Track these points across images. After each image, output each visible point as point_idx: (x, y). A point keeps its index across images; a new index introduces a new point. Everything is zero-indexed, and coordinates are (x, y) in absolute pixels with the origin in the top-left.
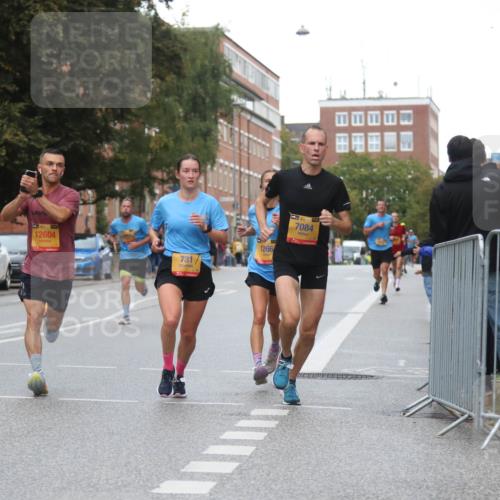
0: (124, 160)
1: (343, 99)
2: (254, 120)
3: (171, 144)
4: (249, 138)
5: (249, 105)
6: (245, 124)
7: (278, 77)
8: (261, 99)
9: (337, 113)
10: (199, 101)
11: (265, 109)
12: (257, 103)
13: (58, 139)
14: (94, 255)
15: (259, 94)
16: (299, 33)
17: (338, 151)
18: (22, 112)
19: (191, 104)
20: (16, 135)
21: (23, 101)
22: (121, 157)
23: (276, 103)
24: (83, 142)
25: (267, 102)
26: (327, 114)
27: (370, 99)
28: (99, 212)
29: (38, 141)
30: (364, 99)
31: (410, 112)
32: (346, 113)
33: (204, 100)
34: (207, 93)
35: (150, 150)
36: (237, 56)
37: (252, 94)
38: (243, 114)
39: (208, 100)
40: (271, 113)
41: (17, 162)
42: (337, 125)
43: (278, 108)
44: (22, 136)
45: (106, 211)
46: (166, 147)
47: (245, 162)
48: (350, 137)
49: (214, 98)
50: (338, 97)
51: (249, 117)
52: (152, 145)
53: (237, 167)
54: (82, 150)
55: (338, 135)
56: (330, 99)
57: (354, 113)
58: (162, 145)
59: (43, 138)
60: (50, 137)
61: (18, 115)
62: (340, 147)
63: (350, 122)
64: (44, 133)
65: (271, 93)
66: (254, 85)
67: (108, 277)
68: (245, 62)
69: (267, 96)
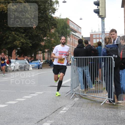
0: (46, 45)
1: (95, 32)
2: (76, 37)
3: (56, 42)
4: (75, 40)
5: (75, 34)
6: (74, 37)
7: (81, 28)
8: (77, 32)
9: (94, 35)
10: (63, 33)
11: (78, 35)
12: (76, 33)
13: (32, 41)
14: (38, 64)
15: (77, 31)
16: (80, 19)
17: (94, 43)
18: (25, 36)
19: (61, 34)
20: (23, 40)
21: (25, 33)
22: (46, 44)
23: (81, 33)
24: (37, 42)
25: (79, 33)
26: (92, 35)
27: (100, 32)
28: (43, 55)
29: (28, 41)
30: (99, 32)
31: (108, 34)
32: (95, 35)
33: (64, 33)
34: (65, 31)
35: (52, 43)
36: (72, 24)
37: (75, 32)
38: (73, 35)
39: (65, 33)
40: (80, 35)
41: (24, 46)
42: (94, 37)
43: (81, 34)
44: (25, 40)
45: (45, 55)
46: (55, 42)
47: (74, 45)
48: (96, 40)
49: (66, 32)
50: (94, 32)
51: (74, 36)
52: (52, 42)
53: (72, 46)
54: (37, 43)
55: (94, 39)
56: (92, 32)
57: (97, 35)
58: (54, 42)
59: (29, 41)
60: (30, 41)
61: (24, 36)
62: (94, 42)
63: (96, 36)
64: (29, 40)
65: (80, 31)
66: (76, 30)
67: (41, 68)
68: (74, 25)
69: (79, 32)
